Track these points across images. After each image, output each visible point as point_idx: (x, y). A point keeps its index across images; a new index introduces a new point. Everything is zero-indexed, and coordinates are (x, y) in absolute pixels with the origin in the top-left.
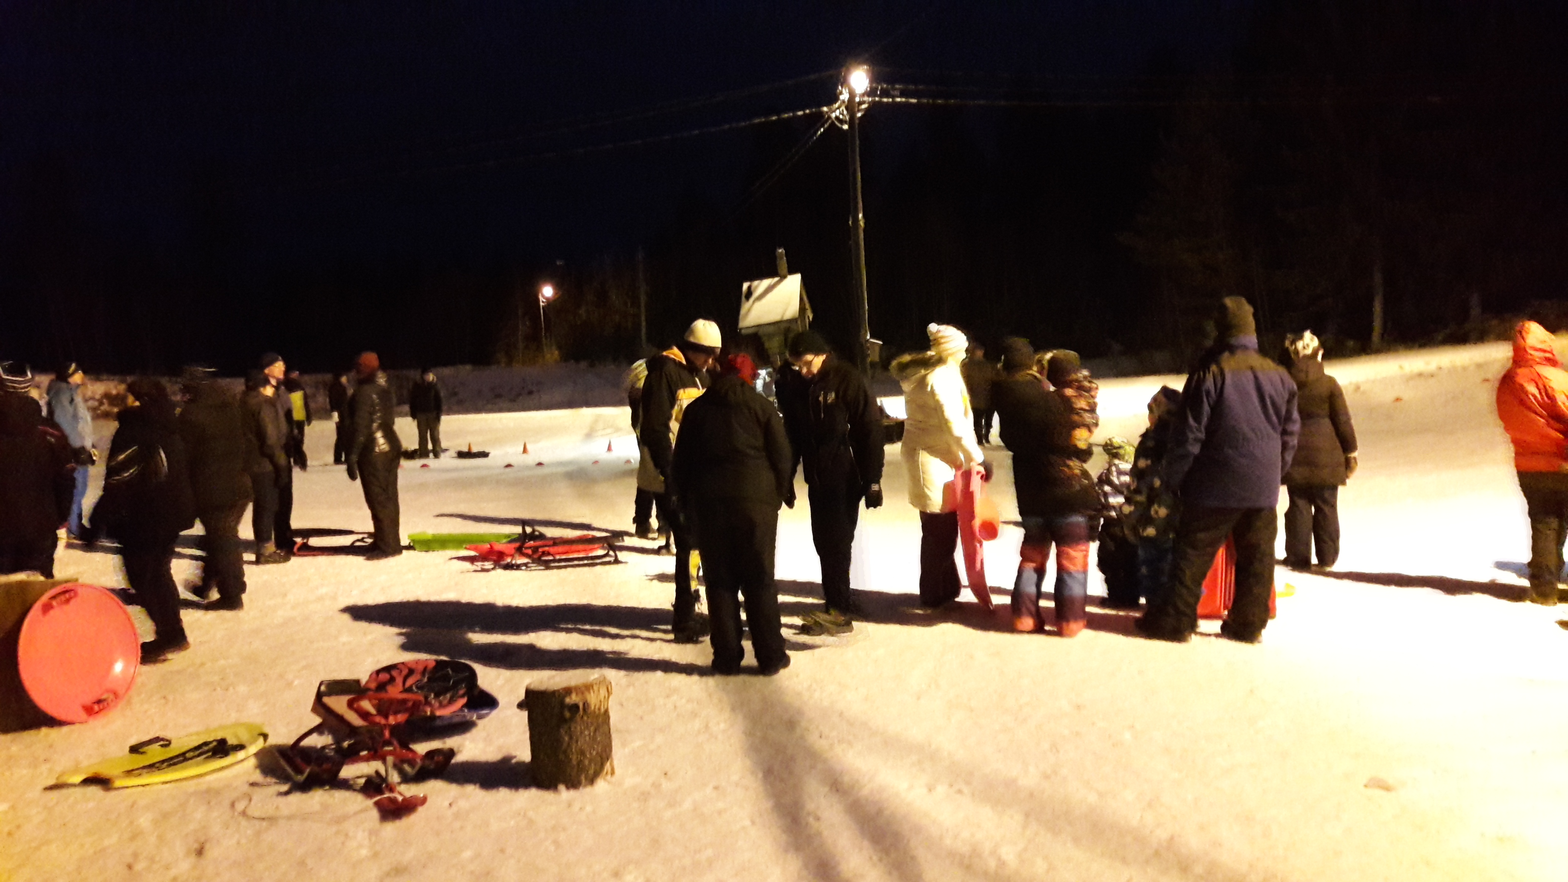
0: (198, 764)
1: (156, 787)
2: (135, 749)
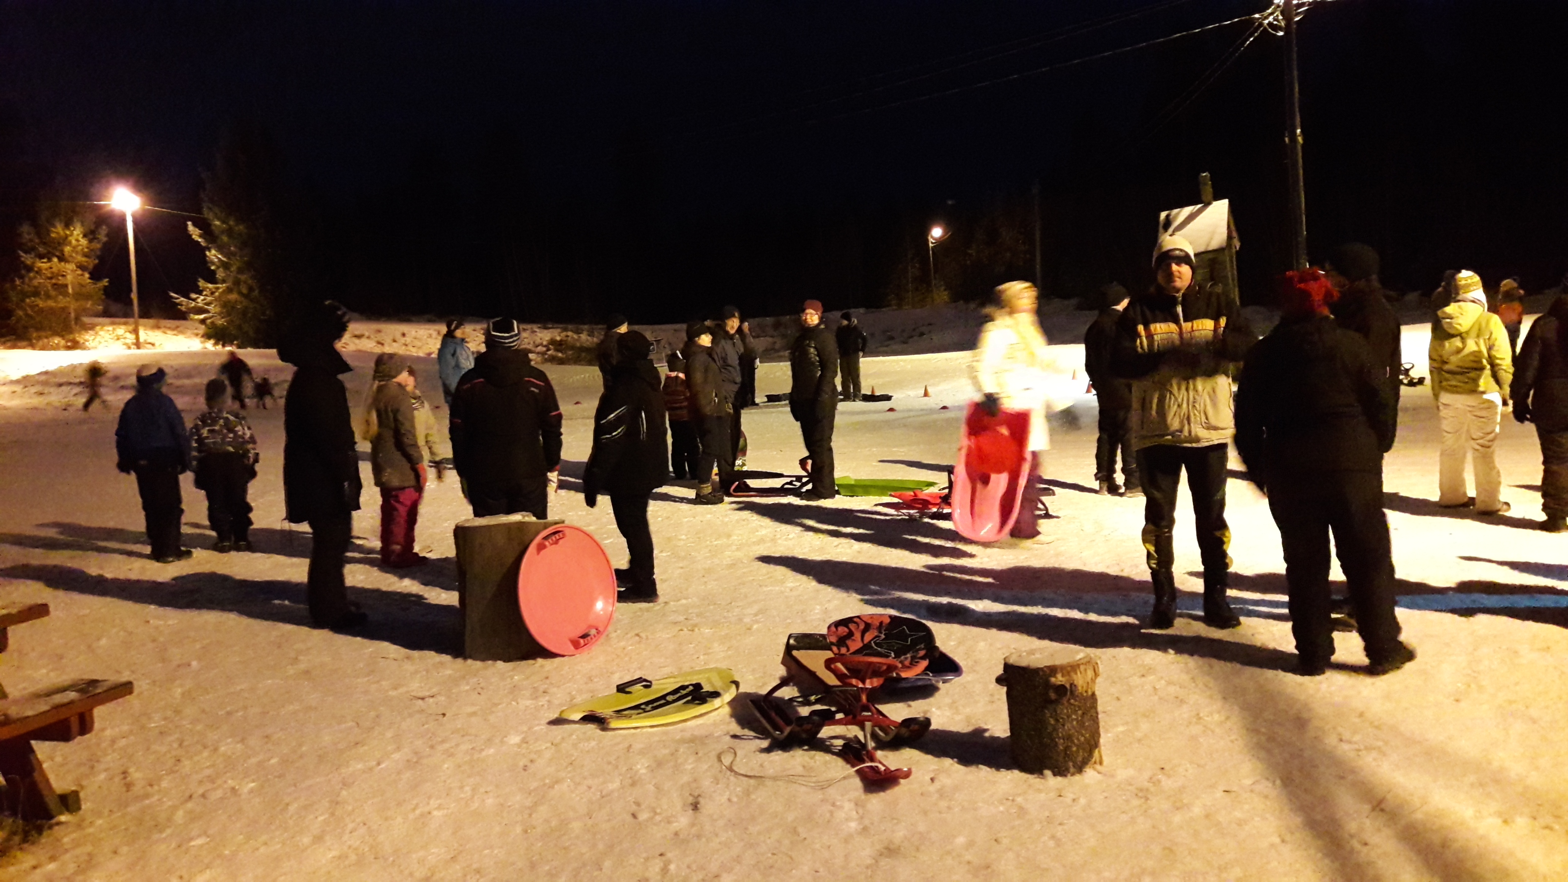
0: (679, 710)
1: (645, 730)
2: (622, 689)
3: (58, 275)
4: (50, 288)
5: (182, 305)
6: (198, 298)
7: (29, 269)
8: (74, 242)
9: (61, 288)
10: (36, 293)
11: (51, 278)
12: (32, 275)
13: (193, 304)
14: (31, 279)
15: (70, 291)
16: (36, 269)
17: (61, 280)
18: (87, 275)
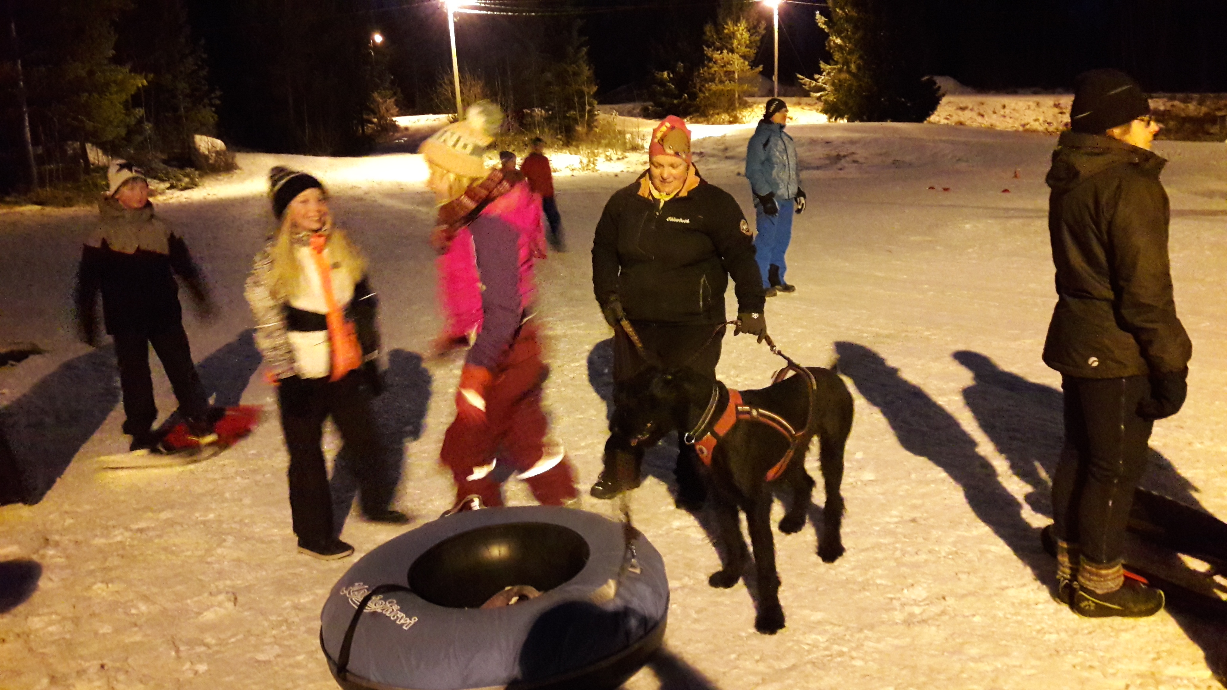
3: (728, 63)
4: (722, 74)
5: (805, 85)
6: (820, 78)
7: (710, 59)
8: (739, 36)
9: (729, 74)
10: (712, 80)
11: (723, 67)
12: (711, 64)
13: (814, 83)
14: (710, 68)
15: (736, 76)
16: (714, 60)
17: (729, 68)
18: (747, 63)
